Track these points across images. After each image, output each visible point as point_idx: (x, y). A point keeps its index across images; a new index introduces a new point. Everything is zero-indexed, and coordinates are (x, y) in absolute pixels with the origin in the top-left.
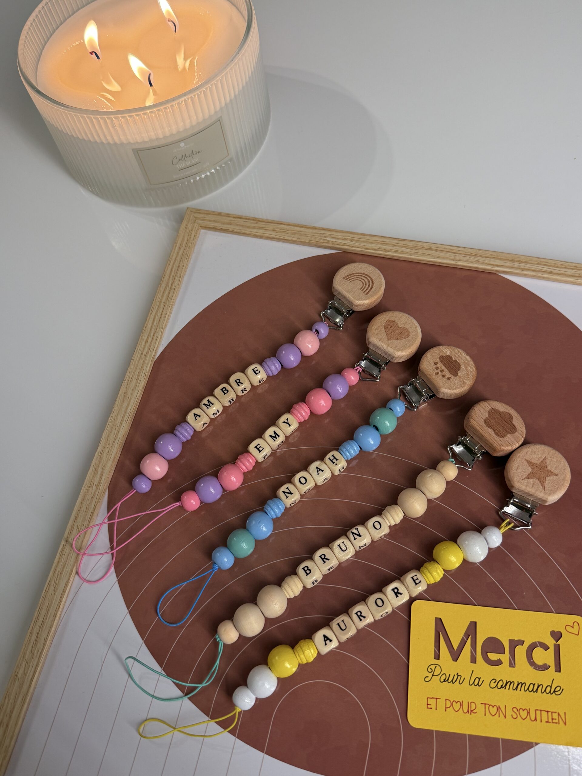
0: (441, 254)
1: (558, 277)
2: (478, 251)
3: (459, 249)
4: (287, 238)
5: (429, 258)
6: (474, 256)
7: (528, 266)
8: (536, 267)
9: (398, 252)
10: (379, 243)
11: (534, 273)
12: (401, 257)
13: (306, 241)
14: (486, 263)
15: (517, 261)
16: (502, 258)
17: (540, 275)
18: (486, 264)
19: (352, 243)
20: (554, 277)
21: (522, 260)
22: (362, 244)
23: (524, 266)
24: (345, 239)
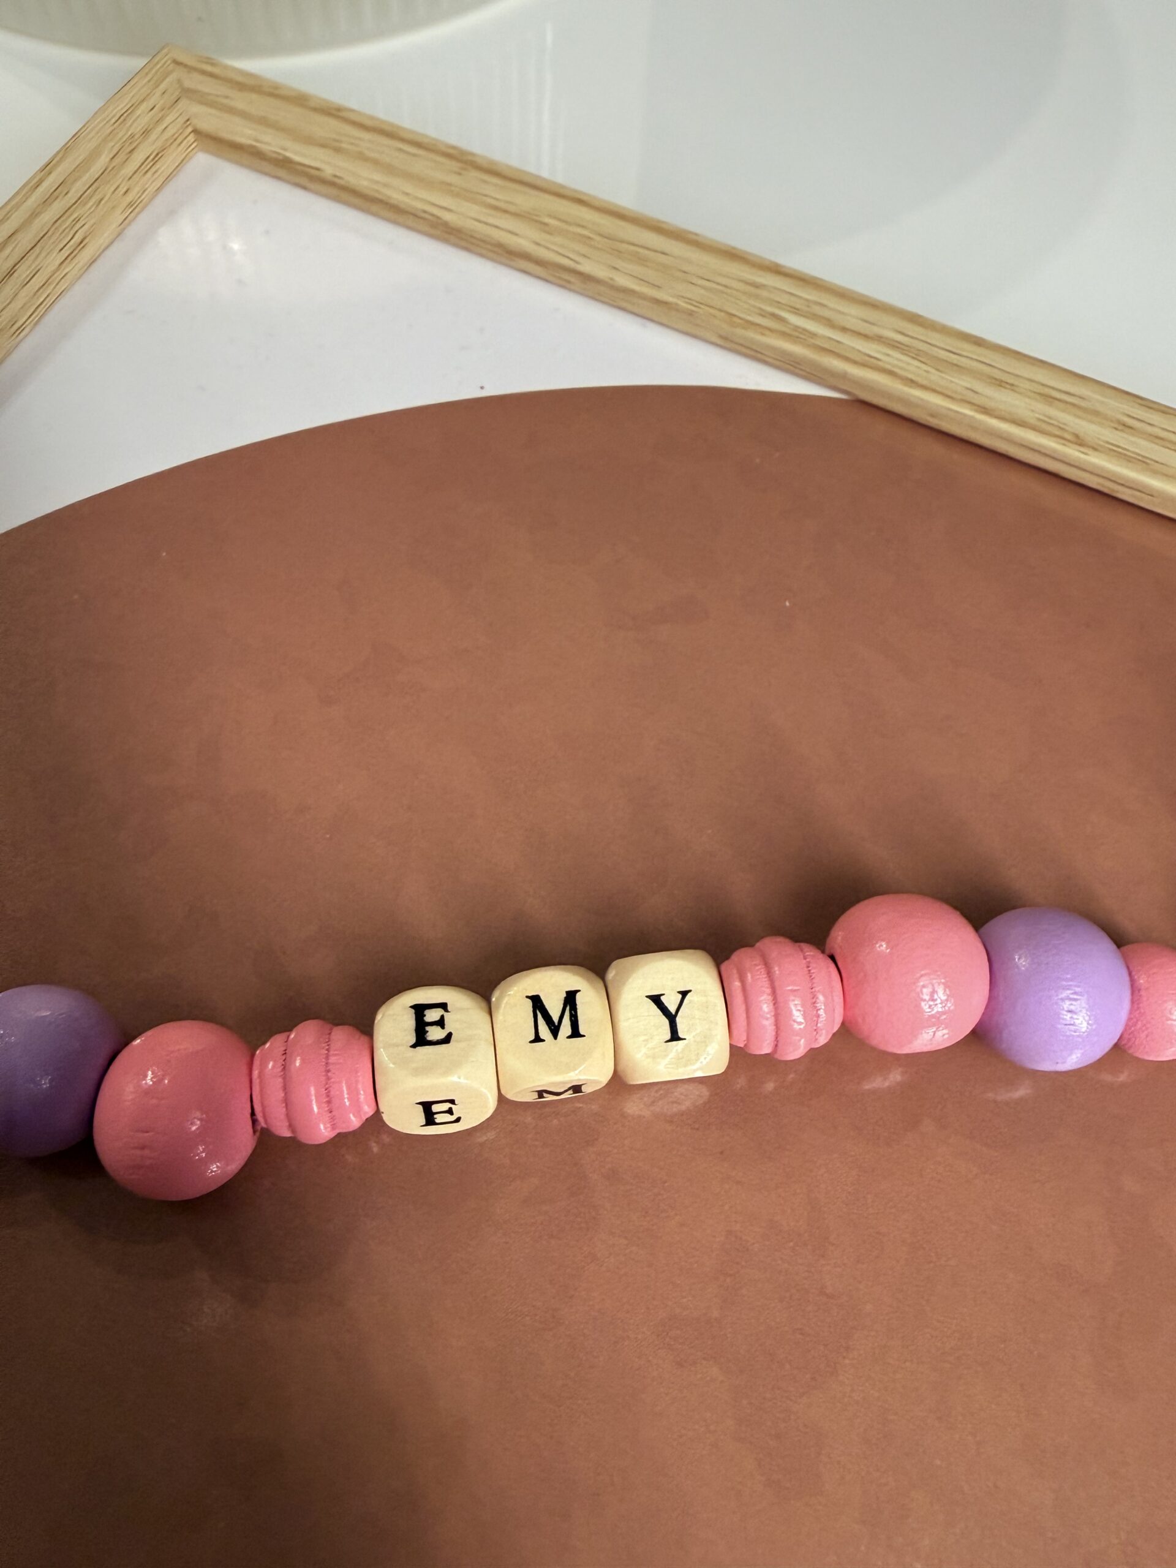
4: (586, 267)
13: (682, 304)
19: (912, 367)
22: (961, 383)
24: (879, 339)
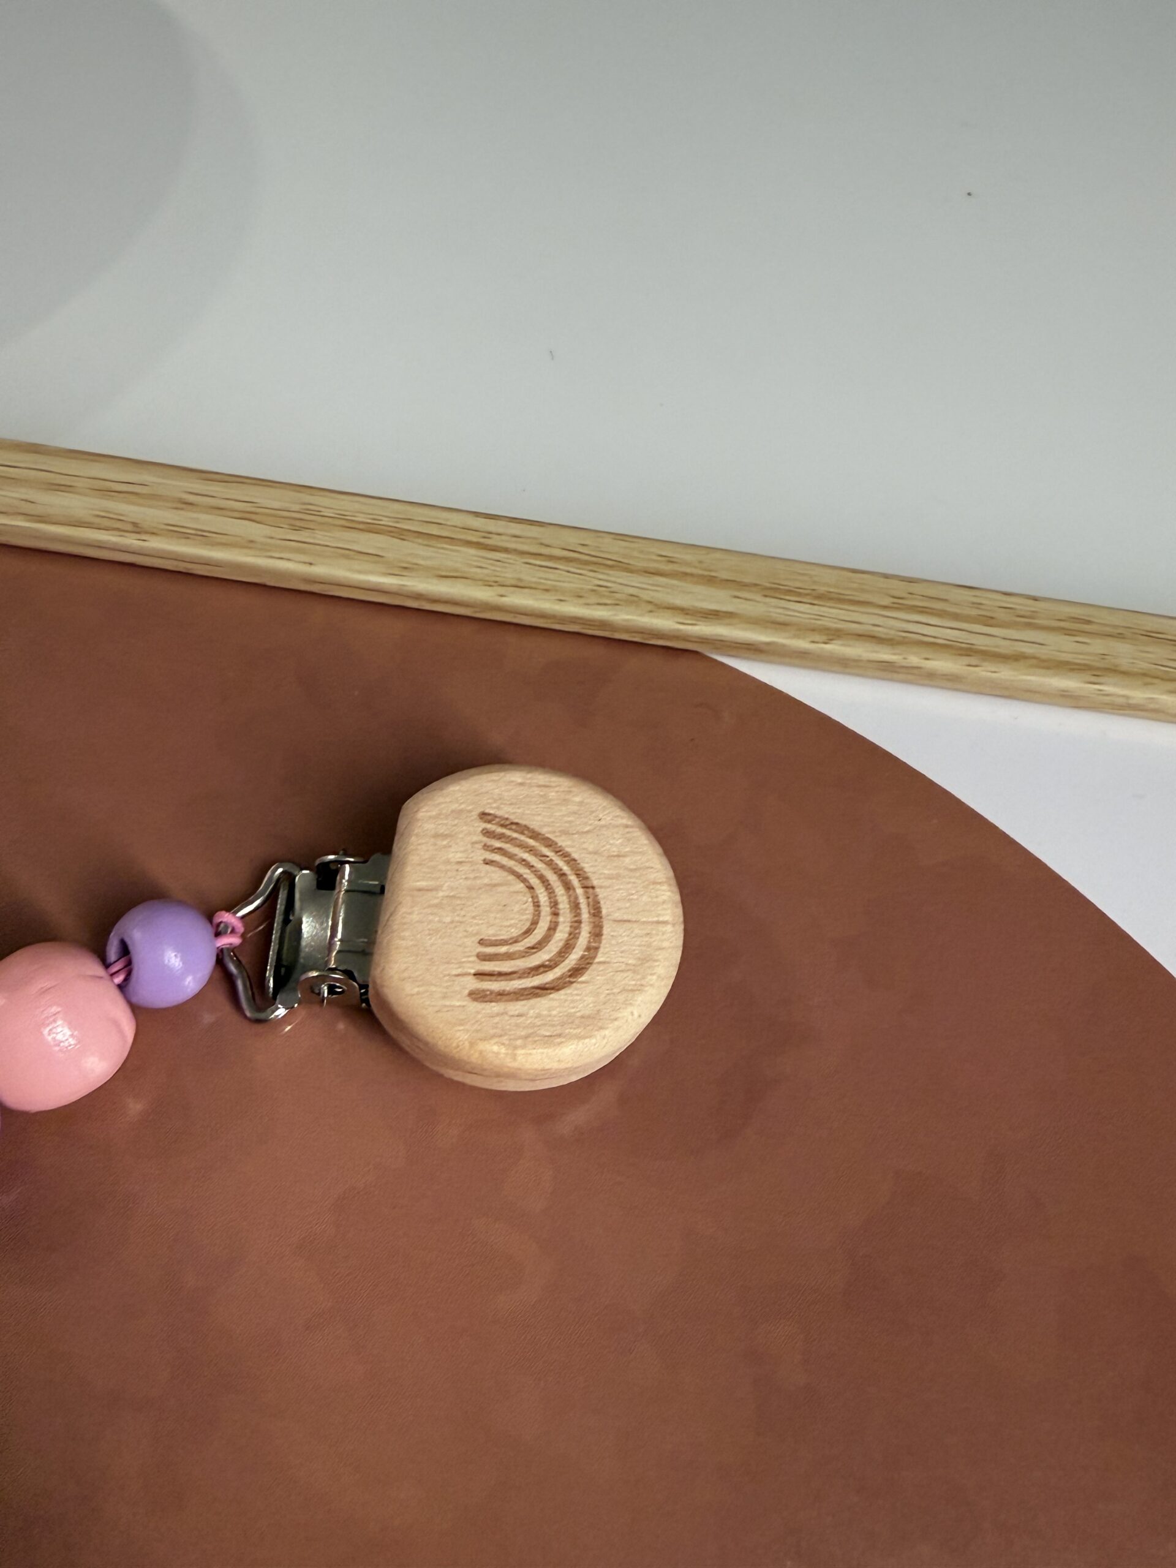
0: (422, 551)
1: (1005, 673)
2: (608, 540)
3: (517, 533)
5: (360, 572)
6: (587, 563)
7: (856, 617)
8: (892, 623)
9: (202, 536)
10: (107, 492)
11: (885, 654)
12: (218, 564)
14: (650, 602)
15: (800, 594)
16: (724, 575)
17: (914, 660)
18: (650, 607)
20: (986, 671)
21: (822, 589)
23: (832, 615)
